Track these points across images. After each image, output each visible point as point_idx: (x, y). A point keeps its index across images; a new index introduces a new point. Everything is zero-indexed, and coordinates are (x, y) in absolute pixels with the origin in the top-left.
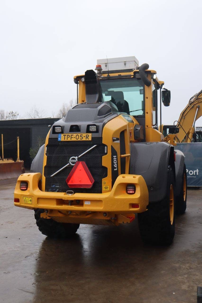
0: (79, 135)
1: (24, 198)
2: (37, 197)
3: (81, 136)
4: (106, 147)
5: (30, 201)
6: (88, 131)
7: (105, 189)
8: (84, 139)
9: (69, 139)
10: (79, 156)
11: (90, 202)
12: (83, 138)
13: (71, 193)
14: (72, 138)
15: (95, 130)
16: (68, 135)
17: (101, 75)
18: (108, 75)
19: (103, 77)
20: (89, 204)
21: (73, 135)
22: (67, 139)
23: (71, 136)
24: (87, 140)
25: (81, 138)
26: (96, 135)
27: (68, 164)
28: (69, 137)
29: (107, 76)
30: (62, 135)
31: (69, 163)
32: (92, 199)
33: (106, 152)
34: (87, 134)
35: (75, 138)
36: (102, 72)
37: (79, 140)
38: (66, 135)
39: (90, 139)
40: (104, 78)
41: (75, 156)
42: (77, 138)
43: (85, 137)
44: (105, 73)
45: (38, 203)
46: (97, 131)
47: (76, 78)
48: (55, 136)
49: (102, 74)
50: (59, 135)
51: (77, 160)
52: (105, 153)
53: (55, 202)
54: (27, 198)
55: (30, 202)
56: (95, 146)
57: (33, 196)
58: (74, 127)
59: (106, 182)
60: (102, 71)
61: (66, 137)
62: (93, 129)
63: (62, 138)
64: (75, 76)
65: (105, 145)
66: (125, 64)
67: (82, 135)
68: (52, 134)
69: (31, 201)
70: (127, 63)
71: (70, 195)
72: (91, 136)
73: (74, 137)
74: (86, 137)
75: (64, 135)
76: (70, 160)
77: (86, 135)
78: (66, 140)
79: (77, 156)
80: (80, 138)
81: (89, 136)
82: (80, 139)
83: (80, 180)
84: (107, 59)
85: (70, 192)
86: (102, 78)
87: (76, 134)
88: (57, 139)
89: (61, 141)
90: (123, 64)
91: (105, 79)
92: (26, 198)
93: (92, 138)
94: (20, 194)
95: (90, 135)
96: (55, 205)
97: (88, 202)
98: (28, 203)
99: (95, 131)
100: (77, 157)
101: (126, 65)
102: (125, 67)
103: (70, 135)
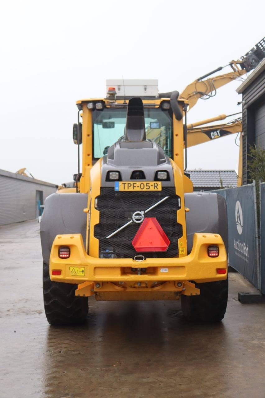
0: (145, 183)
1: (71, 269)
2: (95, 266)
3: (148, 185)
4: (179, 199)
5: (82, 272)
6: (156, 179)
7: (182, 252)
8: (152, 189)
9: (131, 189)
10: (146, 211)
11: (167, 269)
12: (150, 188)
13: (141, 258)
14: (134, 188)
15: (165, 177)
16: (128, 184)
17: (114, 101)
18: (125, 101)
19: (116, 103)
20: (166, 272)
21: (136, 184)
22: (128, 189)
23: (133, 185)
24: (156, 190)
25: (148, 187)
26: (167, 184)
27: (131, 221)
28: (130, 186)
29: (124, 103)
30: (120, 183)
31: (133, 220)
32: (170, 265)
33: (179, 205)
34: (156, 182)
35: (140, 187)
36: (115, 97)
37: (145, 190)
38: (126, 184)
39: (160, 189)
40: (118, 105)
41: (141, 211)
42: (142, 187)
43: (153, 186)
44: (119, 98)
45: (94, 274)
46: (168, 179)
47: (80, 102)
48: (109, 184)
49: (116, 100)
50: (116, 183)
51: (143, 216)
52: (179, 207)
53: (119, 272)
54: (76, 269)
55: (81, 274)
56: (167, 197)
57: (87, 265)
58: (138, 173)
59: (182, 243)
60: (116, 95)
61: (126, 185)
62: (163, 176)
63: (120, 187)
64: (80, 101)
65: (178, 197)
66: (145, 89)
67: (149, 183)
68: (106, 182)
69: (84, 272)
70: (147, 87)
71: (140, 262)
72: (161, 185)
73: (138, 186)
74: (155, 186)
75: (123, 184)
76: (134, 215)
77: (154, 184)
78: (126, 190)
79: (143, 211)
80: (146, 187)
81: (157, 185)
82: (147, 189)
83: (150, 242)
84: (123, 80)
85: (139, 257)
86: (116, 105)
87: (140, 183)
88: (114, 188)
89: (119, 191)
90: (143, 88)
91: (120, 107)
92: (74, 268)
93: (162, 187)
94: (63, 264)
95: (159, 183)
96: (119, 276)
97: (164, 269)
98: (78, 274)
99: (164, 179)
100: (142, 213)
101: (147, 90)
102: (145, 92)
103: (132, 183)
